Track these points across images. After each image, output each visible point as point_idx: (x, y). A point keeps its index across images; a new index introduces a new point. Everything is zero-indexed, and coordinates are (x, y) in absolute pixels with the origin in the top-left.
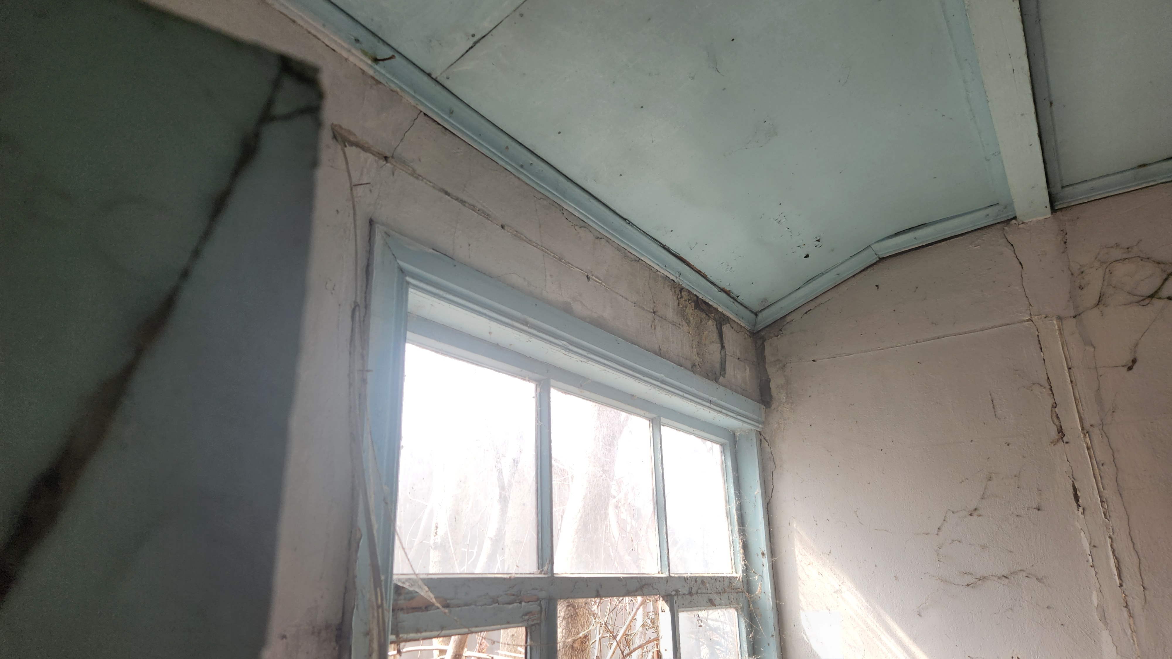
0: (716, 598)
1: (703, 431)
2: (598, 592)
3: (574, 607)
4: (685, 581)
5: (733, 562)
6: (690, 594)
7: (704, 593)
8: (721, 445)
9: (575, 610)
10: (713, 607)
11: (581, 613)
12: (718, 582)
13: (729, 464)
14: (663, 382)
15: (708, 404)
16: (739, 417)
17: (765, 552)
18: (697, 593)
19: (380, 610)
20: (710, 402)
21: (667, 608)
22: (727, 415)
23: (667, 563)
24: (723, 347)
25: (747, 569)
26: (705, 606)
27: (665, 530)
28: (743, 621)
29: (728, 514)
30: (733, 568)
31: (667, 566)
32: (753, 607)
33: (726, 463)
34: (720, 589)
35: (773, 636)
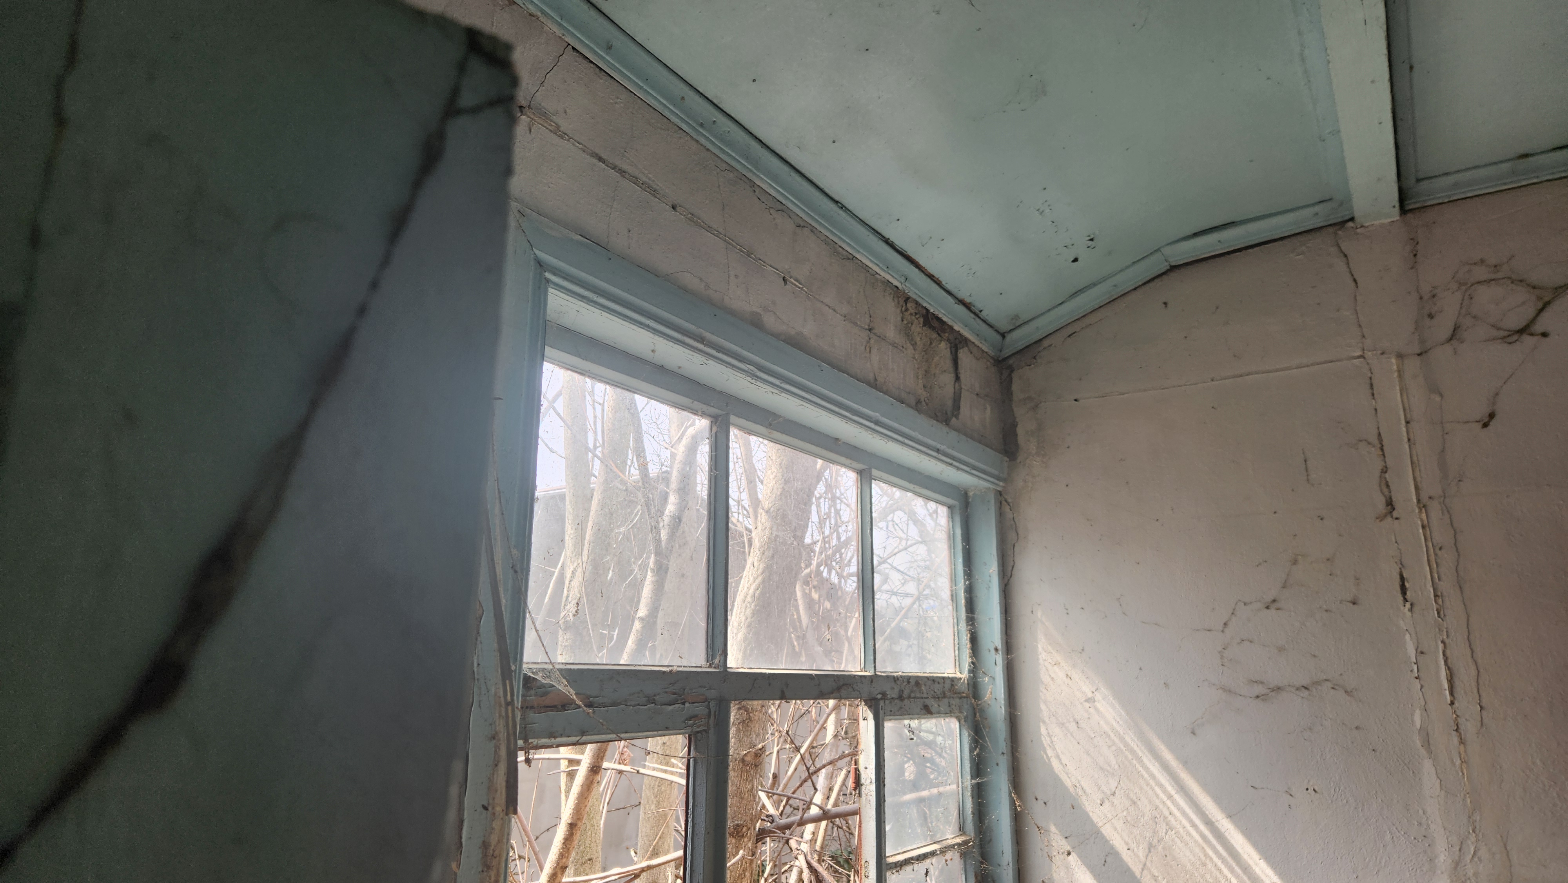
0: (933, 704)
1: (926, 488)
2: (783, 692)
3: (747, 710)
4: (895, 681)
5: (957, 658)
6: (901, 698)
7: (919, 698)
8: (949, 507)
9: (748, 714)
10: (929, 716)
11: (756, 718)
12: (936, 683)
13: (959, 532)
14: (877, 423)
15: (934, 454)
16: (974, 472)
17: (999, 647)
18: (909, 697)
19: (510, 708)
20: (938, 451)
21: (870, 716)
22: (958, 469)
23: (872, 658)
24: (957, 378)
25: (975, 668)
26: (918, 714)
27: (872, 616)
28: (966, 734)
29: (954, 597)
30: (957, 667)
31: (872, 662)
32: (980, 716)
33: (953, 531)
34: (938, 693)
35: (1003, 753)
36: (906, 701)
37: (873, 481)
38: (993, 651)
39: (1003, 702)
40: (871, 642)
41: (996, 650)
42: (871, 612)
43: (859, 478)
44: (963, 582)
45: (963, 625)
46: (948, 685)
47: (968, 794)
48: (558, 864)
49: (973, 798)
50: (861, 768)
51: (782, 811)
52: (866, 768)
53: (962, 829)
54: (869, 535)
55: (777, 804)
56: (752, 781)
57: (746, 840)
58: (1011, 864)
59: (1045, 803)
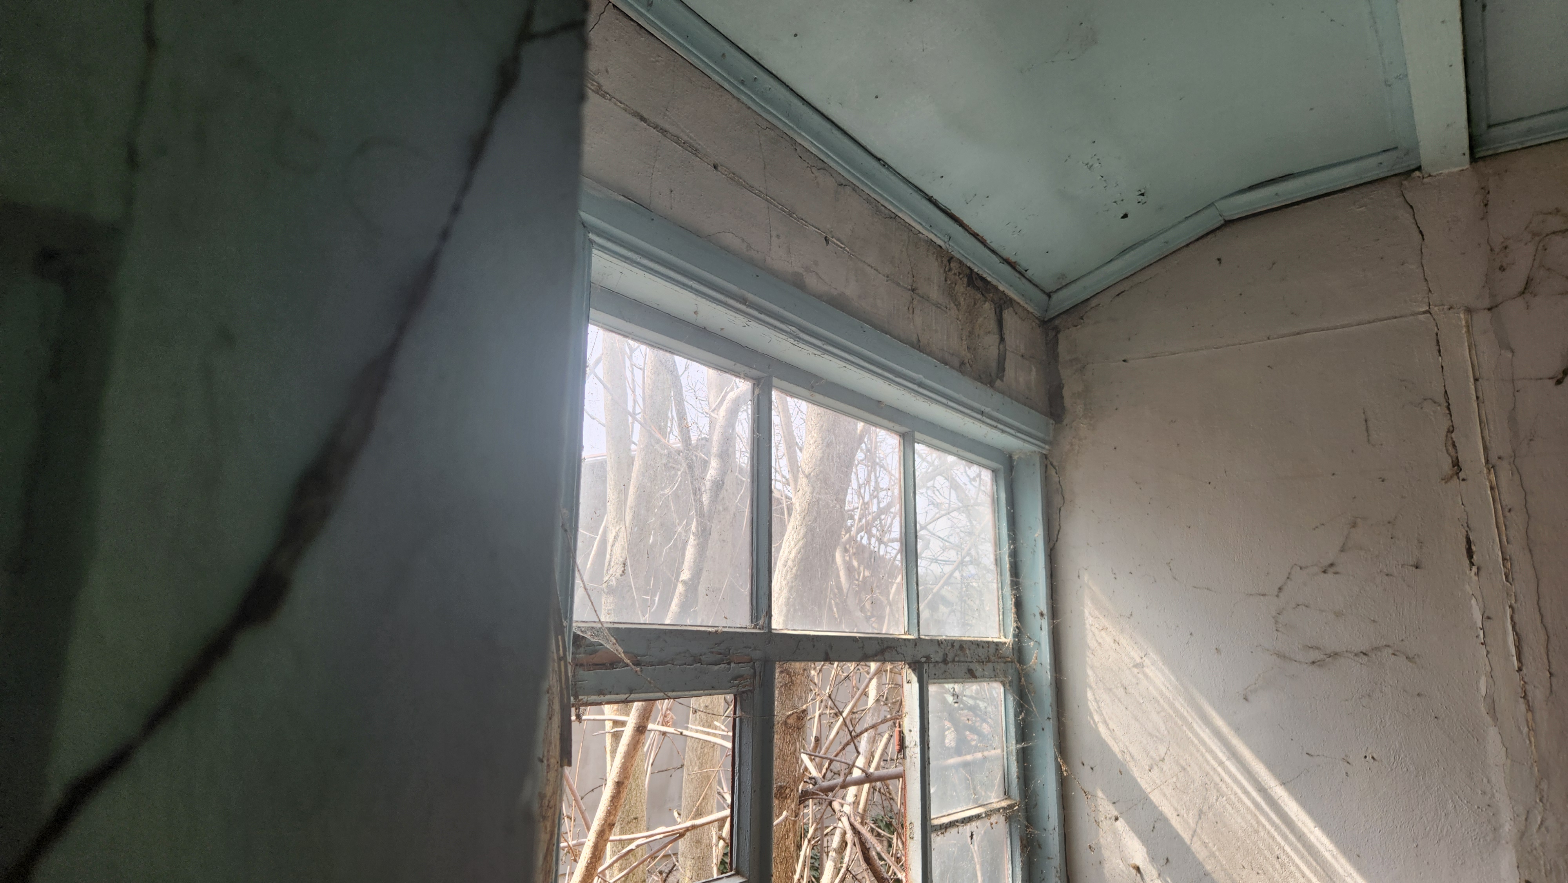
0: (977, 668)
1: (970, 451)
2: (827, 654)
3: (789, 674)
4: (939, 645)
5: (1002, 623)
6: (945, 661)
7: (963, 662)
8: (993, 471)
9: (790, 677)
10: (973, 680)
11: (798, 681)
12: (981, 647)
13: (1003, 496)
14: (920, 385)
15: (979, 416)
16: (1019, 435)
17: (1045, 612)
18: (953, 661)
19: (562, 663)
20: (982, 413)
21: (914, 679)
22: (1003, 431)
23: (916, 621)
24: (1002, 339)
25: (1019, 633)
26: (962, 678)
27: (915, 580)
28: (1010, 698)
29: (998, 561)
30: (1002, 631)
31: (916, 625)
32: (1025, 681)
33: (998, 495)
34: (983, 657)
35: (1049, 718)
36: (950, 664)
37: (916, 445)
38: (1038, 616)
39: (1049, 667)
40: (915, 606)
41: (1042, 614)
42: (915, 576)
43: (902, 441)
44: (1007, 547)
45: (1008, 590)
46: (992, 650)
47: (1013, 758)
48: (606, 821)
49: (1018, 762)
50: (906, 732)
51: (825, 774)
52: (910, 731)
53: (1007, 794)
54: (912, 498)
55: (819, 767)
56: (794, 743)
57: (789, 801)
58: (1057, 829)
59: (1092, 769)
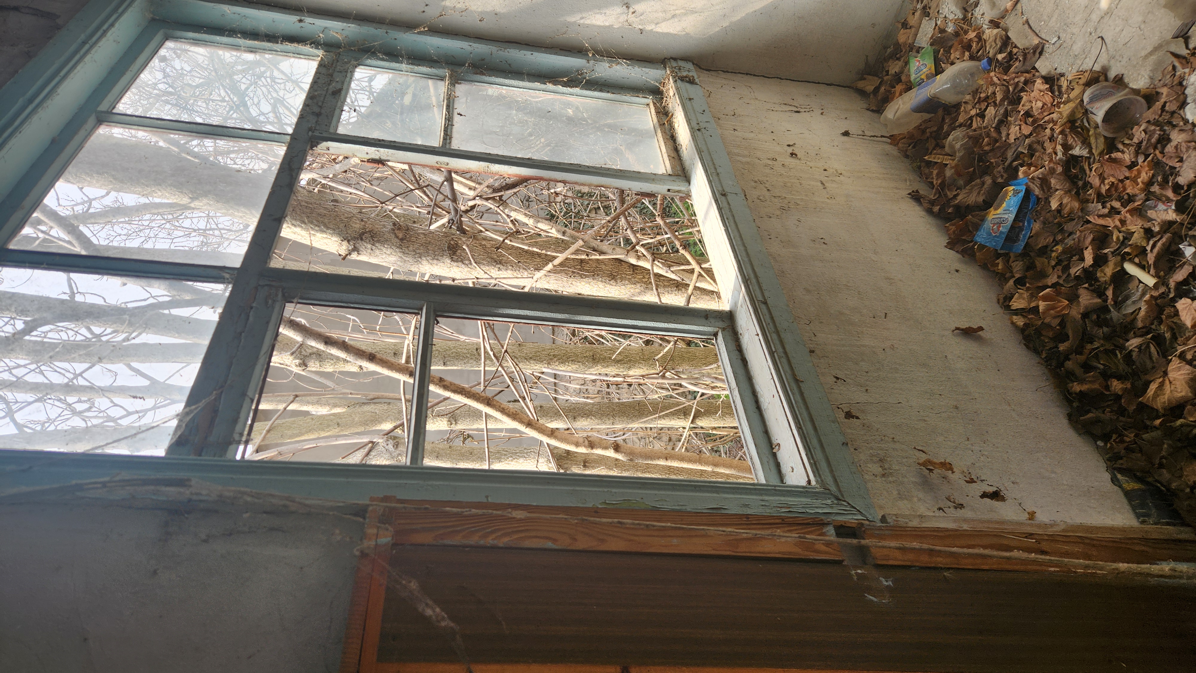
0: (334, 86)
4: (303, 118)
5: (307, 57)
8: (167, 39)
10: (343, 93)
12: (318, 80)
13: (191, 35)
17: (298, 18)
21: (325, 144)
23: (276, 135)
25: (315, 43)
26: (337, 102)
27: (239, 131)
28: (369, 61)
29: (252, 50)
32: (354, 47)
33: (191, 39)
34: (326, 80)
35: (387, 33)
36: (323, 111)
37: (115, 111)
38: (302, 24)
39: (345, 24)
40: (262, 134)
41: (300, 21)
42: (236, 130)
43: (106, 123)
44: (239, 40)
45: (278, 47)
46: (324, 70)
47: (416, 68)
49: (419, 65)
50: (369, 157)
51: (447, 212)
52: (367, 153)
53: (442, 79)
54: (165, 122)
55: (440, 216)
56: (418, 234)
57: (460, 242)
58: (471, 44)
59: (427, 5)
